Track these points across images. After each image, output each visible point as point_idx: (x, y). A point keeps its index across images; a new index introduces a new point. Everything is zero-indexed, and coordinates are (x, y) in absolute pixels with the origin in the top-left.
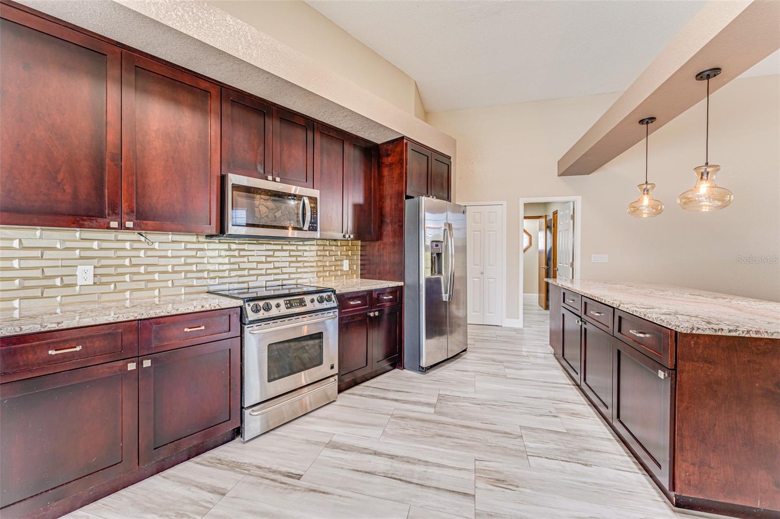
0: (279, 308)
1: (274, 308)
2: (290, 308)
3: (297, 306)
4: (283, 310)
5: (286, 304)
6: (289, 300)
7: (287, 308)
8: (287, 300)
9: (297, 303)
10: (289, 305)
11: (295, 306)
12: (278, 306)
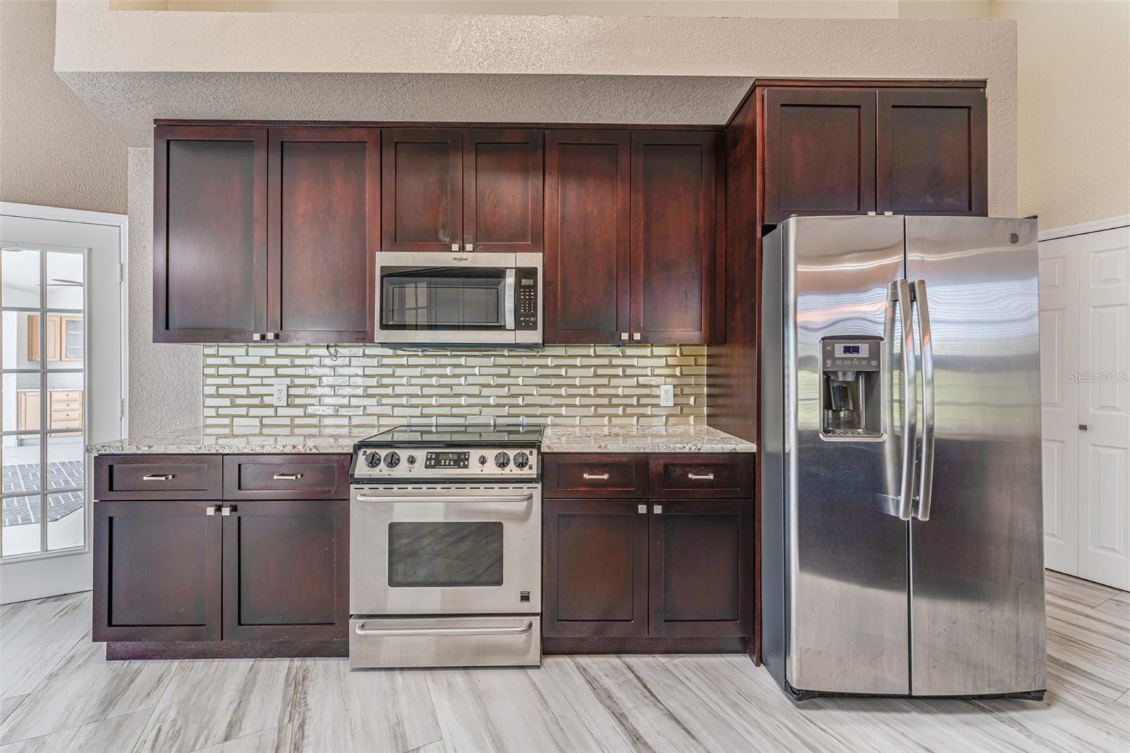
0: (414, 464)
1: (404, 463)
2: (434, 467)
3: (449, 465)
4: (419, 471)
5: (427, 459)
6: (437, 454)
7: (427, 467)
8: (432, 453)
9: (450, 460)
10: (434, 462)
11: (445, 465)
12: (412, 460)
